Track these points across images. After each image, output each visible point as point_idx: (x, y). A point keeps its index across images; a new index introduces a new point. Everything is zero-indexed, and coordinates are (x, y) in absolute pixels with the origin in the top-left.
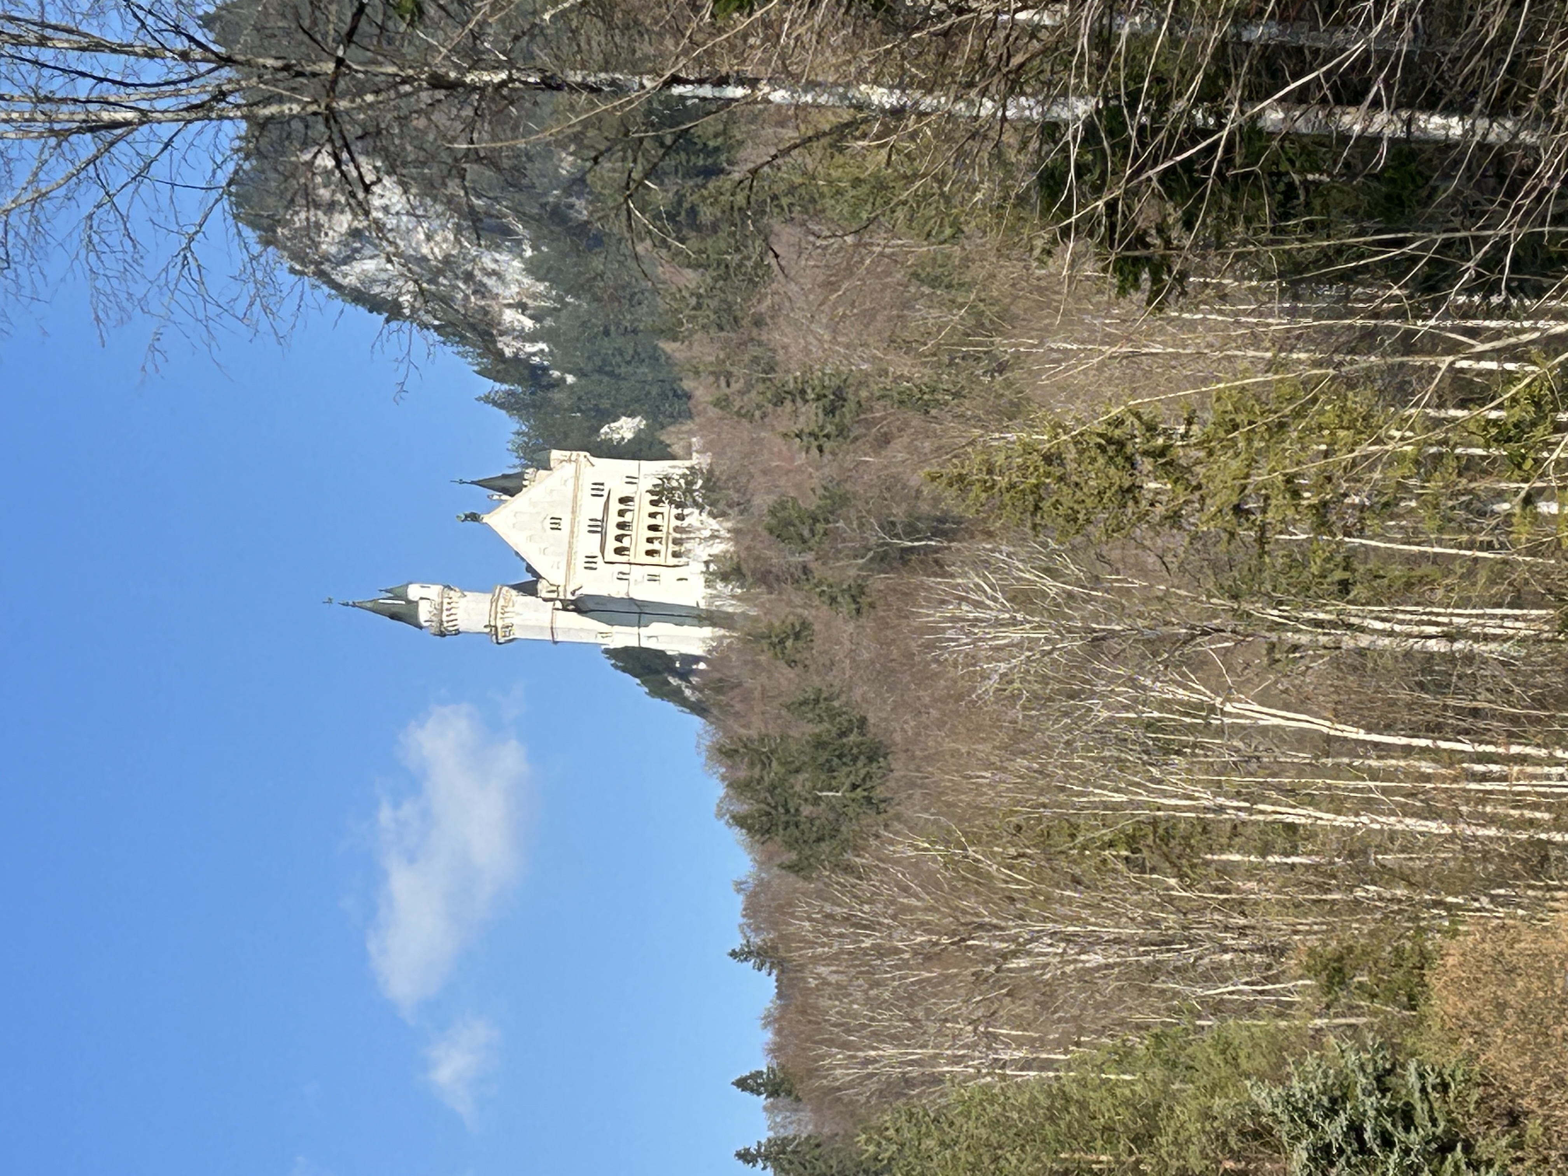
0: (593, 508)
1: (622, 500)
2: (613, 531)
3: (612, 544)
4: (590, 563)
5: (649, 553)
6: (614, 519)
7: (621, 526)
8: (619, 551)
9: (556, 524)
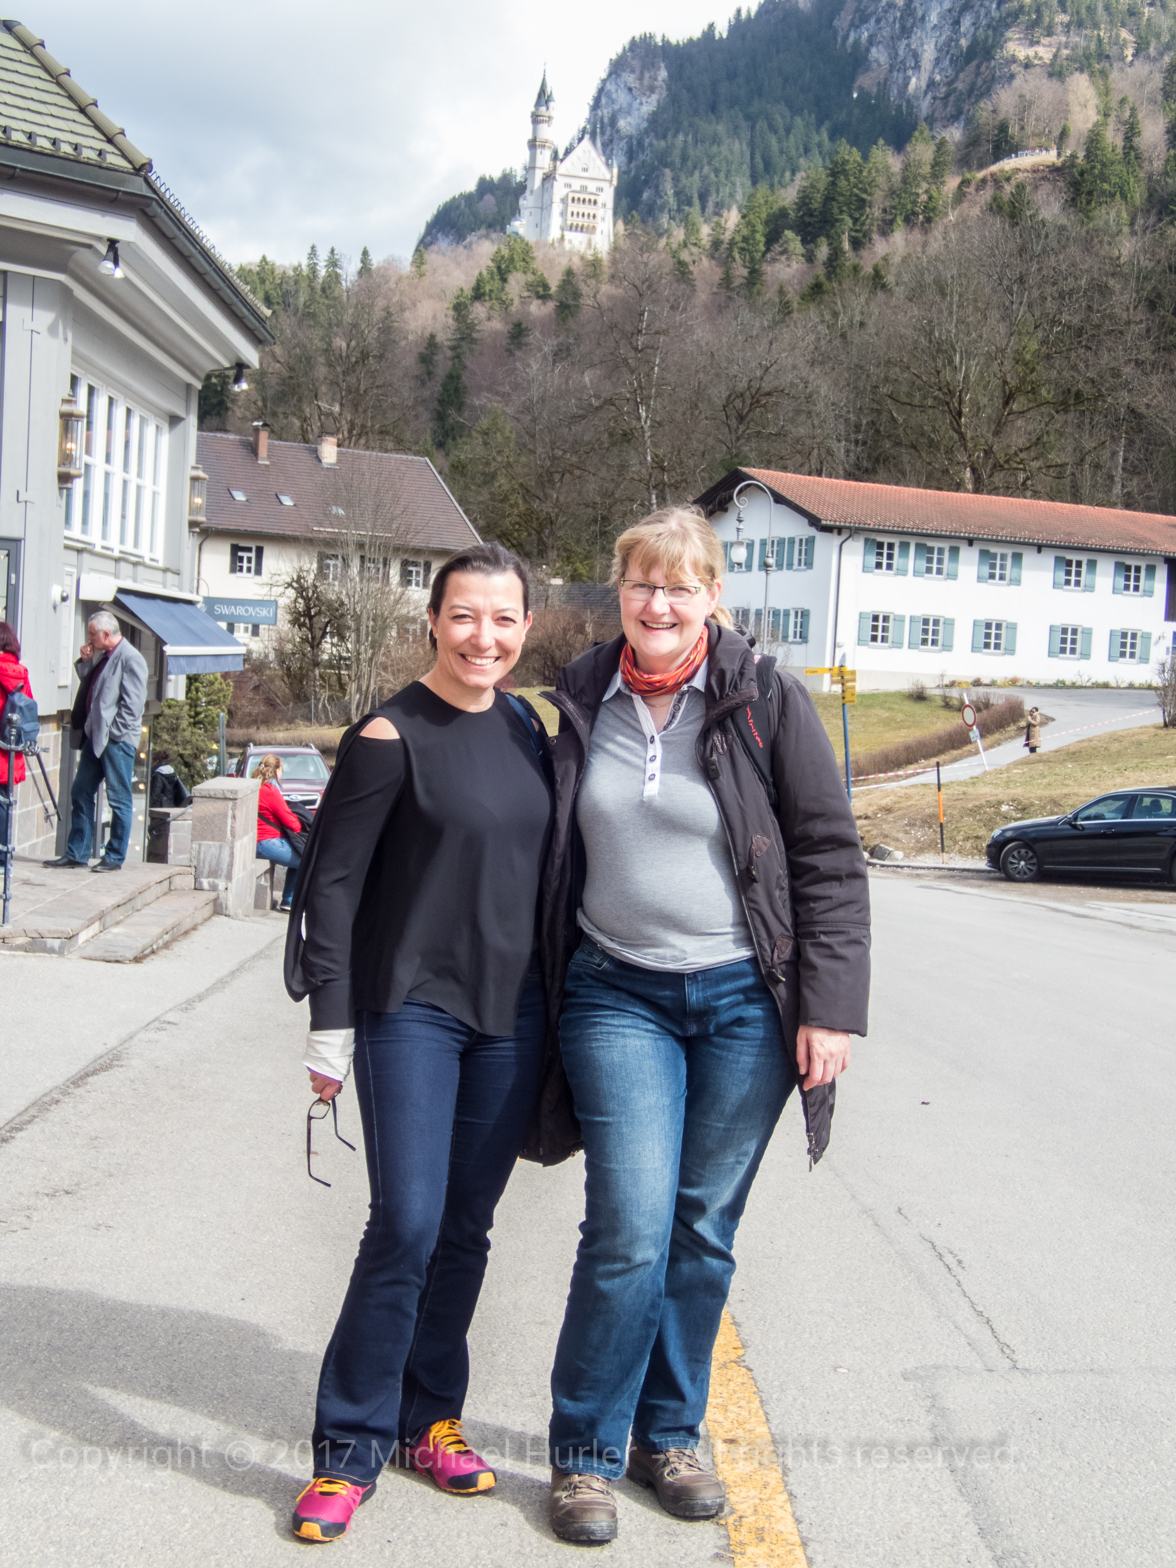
0: (592, 186)
1: (595, 202)
2: (582, 196)
3: (576, 196)
4: (569, 186)
5: (572, 214)
6: (587, 197)
7: (584, 201)
8: (573, 200)
9: (585, 170)
